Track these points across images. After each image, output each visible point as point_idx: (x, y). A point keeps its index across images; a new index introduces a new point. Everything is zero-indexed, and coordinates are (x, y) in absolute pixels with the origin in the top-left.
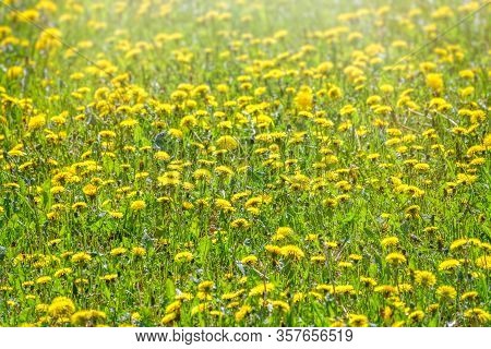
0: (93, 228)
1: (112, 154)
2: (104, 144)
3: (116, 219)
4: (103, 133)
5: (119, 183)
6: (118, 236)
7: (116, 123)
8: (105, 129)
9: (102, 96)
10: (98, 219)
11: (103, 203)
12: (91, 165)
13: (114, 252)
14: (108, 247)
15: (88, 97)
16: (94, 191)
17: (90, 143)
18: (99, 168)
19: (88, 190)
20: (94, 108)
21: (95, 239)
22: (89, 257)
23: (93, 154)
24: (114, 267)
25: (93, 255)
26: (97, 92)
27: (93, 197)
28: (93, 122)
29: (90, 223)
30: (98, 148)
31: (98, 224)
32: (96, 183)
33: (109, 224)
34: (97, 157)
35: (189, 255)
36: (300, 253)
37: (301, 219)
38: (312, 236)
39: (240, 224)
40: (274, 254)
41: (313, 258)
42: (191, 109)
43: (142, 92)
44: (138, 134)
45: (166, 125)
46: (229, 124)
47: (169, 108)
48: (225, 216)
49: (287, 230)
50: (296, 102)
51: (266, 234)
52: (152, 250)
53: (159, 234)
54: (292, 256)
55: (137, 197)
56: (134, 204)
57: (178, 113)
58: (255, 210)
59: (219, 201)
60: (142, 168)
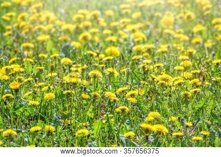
0: (18, 113)
1: (31, 60)
2: (26, 53)
3: (34, 106)
4: (24, 45)
5: (36, 81)
6: (36, 118)
7: (34, 38)
8: (26, 42)
9: (23, 18)
10: (21, 106)
11: (25, 94)
12: (16, 68)
13: (33, 129)
14: (28, 126)
15: (14, 19)
16: (18, 86)
17: (16, 52)
18: (22, 70)
19: (14, 85)
20: (18, 27)
21: (19, 120)
22: (15, 133)
23: (17, 60)
24: (33, 140)
25: (18, 132)
26: (20, 16)
27: (17, 91)
28: (18, 37)
29: (16, 109)
30: (21, 56)
31: (21, 110)
32: (20, 80)
33: (29, 109)
34: (20, 62)
35: (86, 132)
36: (165, 130)
37: (166, 106)
38: (174, 118)
39: (123, 110)
40: (147, 131)
41: (174, 134)
42: (87, 28)
43: (52, 16)
44: (49, 46)
45: (69, 39)
46: (114, 39)
47: (72, 27)
48: (112, 104)
49: (156, 114)
50: (162, 23)
51: (142, 117)
52: (60, 128)
53: (65, 117)
54: (159, 133)
55: (49, 91)
56: (47, 96)
57: (78, 31)
58: (134, 100)
59: (107, 94)
60: (52, 70)
